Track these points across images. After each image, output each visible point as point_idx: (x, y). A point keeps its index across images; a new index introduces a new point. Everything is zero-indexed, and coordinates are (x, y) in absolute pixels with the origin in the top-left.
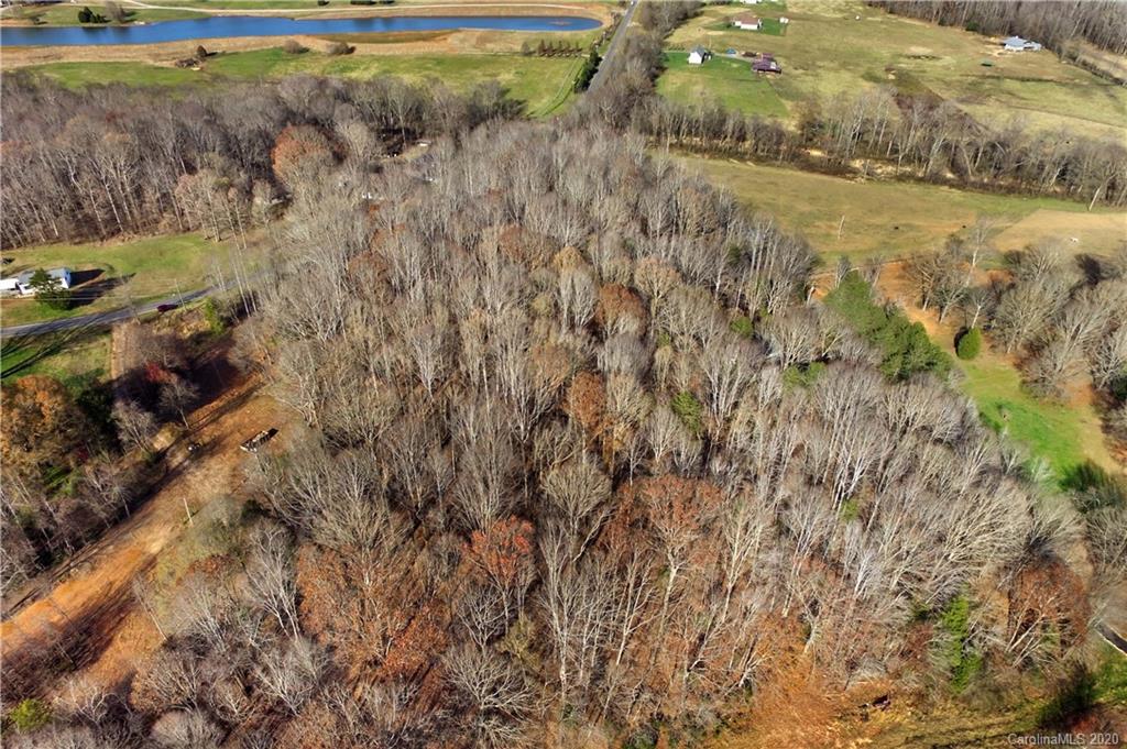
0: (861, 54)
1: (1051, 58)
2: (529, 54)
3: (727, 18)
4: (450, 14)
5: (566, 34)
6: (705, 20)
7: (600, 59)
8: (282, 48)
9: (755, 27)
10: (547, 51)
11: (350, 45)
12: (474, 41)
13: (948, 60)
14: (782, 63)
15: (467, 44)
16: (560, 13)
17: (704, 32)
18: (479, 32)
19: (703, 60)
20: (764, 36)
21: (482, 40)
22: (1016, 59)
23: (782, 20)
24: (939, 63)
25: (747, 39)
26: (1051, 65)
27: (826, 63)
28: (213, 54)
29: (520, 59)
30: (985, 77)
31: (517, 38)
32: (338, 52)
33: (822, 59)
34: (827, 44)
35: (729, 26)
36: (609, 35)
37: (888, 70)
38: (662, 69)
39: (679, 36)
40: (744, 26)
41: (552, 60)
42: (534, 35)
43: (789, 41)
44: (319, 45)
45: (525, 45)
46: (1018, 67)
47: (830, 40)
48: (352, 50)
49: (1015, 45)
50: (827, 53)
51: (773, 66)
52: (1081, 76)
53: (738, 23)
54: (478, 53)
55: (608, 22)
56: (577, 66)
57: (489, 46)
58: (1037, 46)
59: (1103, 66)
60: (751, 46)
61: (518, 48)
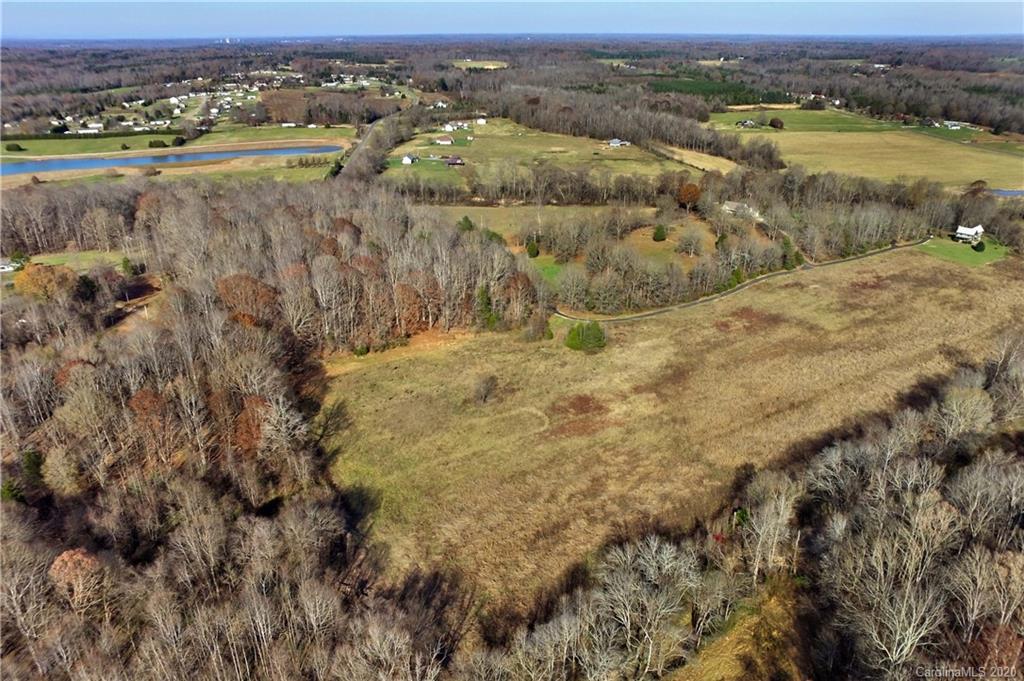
0: (518, 153)
1: (636, 149)
2: (293, 167)
3: (430, 139)
4: (229, 149)
5: (318, 155)
6: (416, 142)
7: (342, 167)
8: (101, 176)
9: (449, 143)
10: (304, 164)
11: (158, 170)
12: (251, 162)
13: (574, 152)
14: (466, 160)
15: (245, 165)
16: (312, 145)
17: (415, 148)
18: (255, 157)
19: (412, 162)
20: (455, 148)
21: (257, 162)
22: (615, 150)
23: (469, 138)
24: (567, 154)
25: (443, 149)
26: (636, 152)
27: (495, 159)
28: (44, 182)
29: (286, 170)
30: (593, 160)
31: (282, 159)
32: (149, 174)
33: (493, 157)
34: (497, 149)
35: (432, 144)
36: (348, 154)
37: (535, 160)
38: (386, 169)
39: (397, 151)
40: (442, 143)
41: (309, 169)
42: (294, 157)
43: (472, 149)
44: (131, 172)
45: (289, 162)
46: (614, 154)
47: (500, 147)
48: (159, 172)
49: (615, 143)
50: (496, 154)
51: (459, 161)
52: (650, 157)
53: (438, 142)
54: (255, 169)
55: (347, 146)
56: (327, 170)
57: (263, 165)
58: (628, 144)
59: (662, 151)
60: (445, 154)
61: (284, 164)
